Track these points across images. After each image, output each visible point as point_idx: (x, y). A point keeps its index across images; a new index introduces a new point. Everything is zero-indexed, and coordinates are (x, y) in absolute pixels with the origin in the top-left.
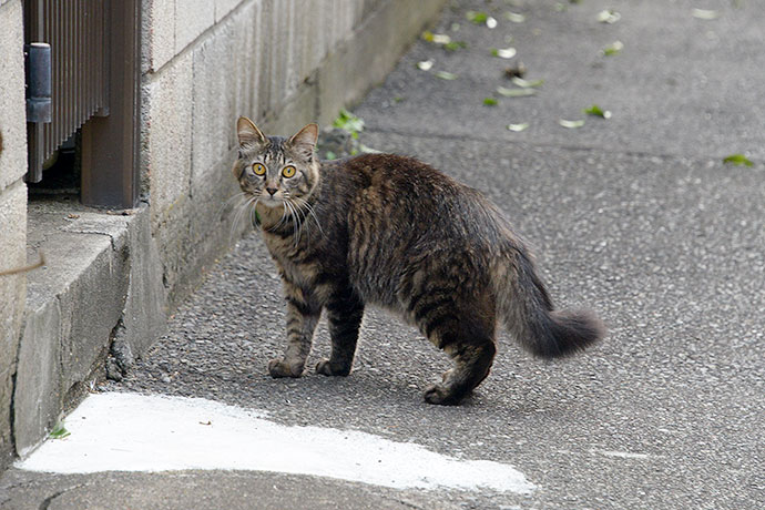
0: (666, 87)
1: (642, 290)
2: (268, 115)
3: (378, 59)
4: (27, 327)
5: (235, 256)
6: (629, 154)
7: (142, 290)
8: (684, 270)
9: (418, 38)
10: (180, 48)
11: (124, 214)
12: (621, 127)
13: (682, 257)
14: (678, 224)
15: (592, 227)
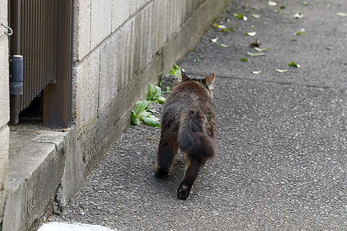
0: (325, 51)
1: (316, 161)
2: (138, 72)
3: (192, 38)
4: (8, 198)
5: (120, 142)
6: (309, 86)
7: (72, 167)
8: (335, 149)
9: (211, 26)
10: (93, 48)
11: (63, 131)
12: (305, 72)
13: (334, 142)
14: (332, 124)
15: (291, 126)
